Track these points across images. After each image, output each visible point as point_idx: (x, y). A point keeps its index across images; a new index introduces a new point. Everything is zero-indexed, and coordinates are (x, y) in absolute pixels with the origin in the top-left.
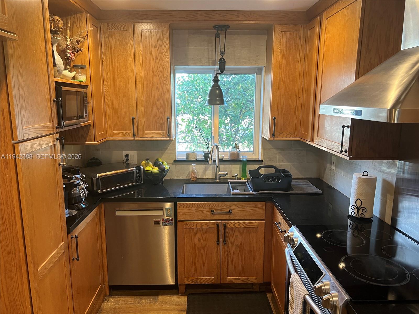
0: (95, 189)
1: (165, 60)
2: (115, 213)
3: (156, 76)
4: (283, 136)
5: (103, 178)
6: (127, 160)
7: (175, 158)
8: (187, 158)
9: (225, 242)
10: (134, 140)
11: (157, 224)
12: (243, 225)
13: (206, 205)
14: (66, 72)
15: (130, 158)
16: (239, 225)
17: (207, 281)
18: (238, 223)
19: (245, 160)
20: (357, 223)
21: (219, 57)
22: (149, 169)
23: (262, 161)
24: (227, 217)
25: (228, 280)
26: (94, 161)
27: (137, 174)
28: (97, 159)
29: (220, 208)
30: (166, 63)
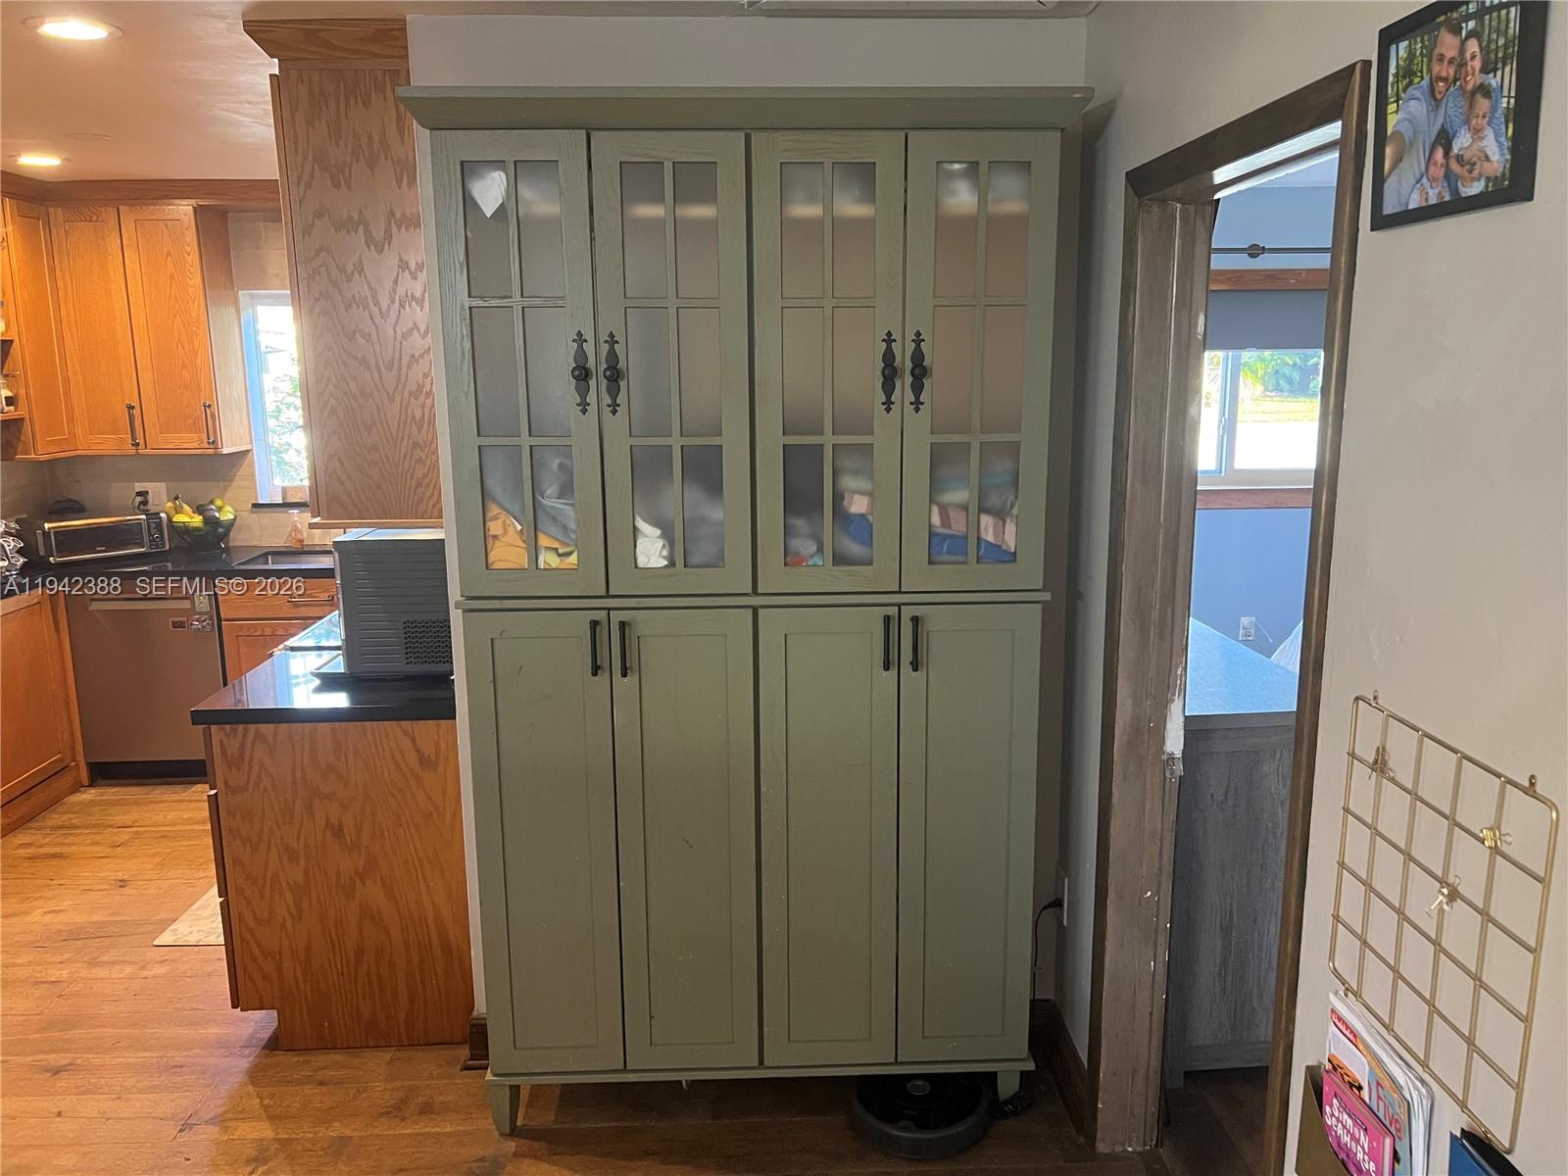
0: (42, 553)
1: (191, 283)
3: (175, 315)
7: (256, 499)
8: (283, 499)
11: (178, 627)
15: (150, 497)
26: (68, 505)
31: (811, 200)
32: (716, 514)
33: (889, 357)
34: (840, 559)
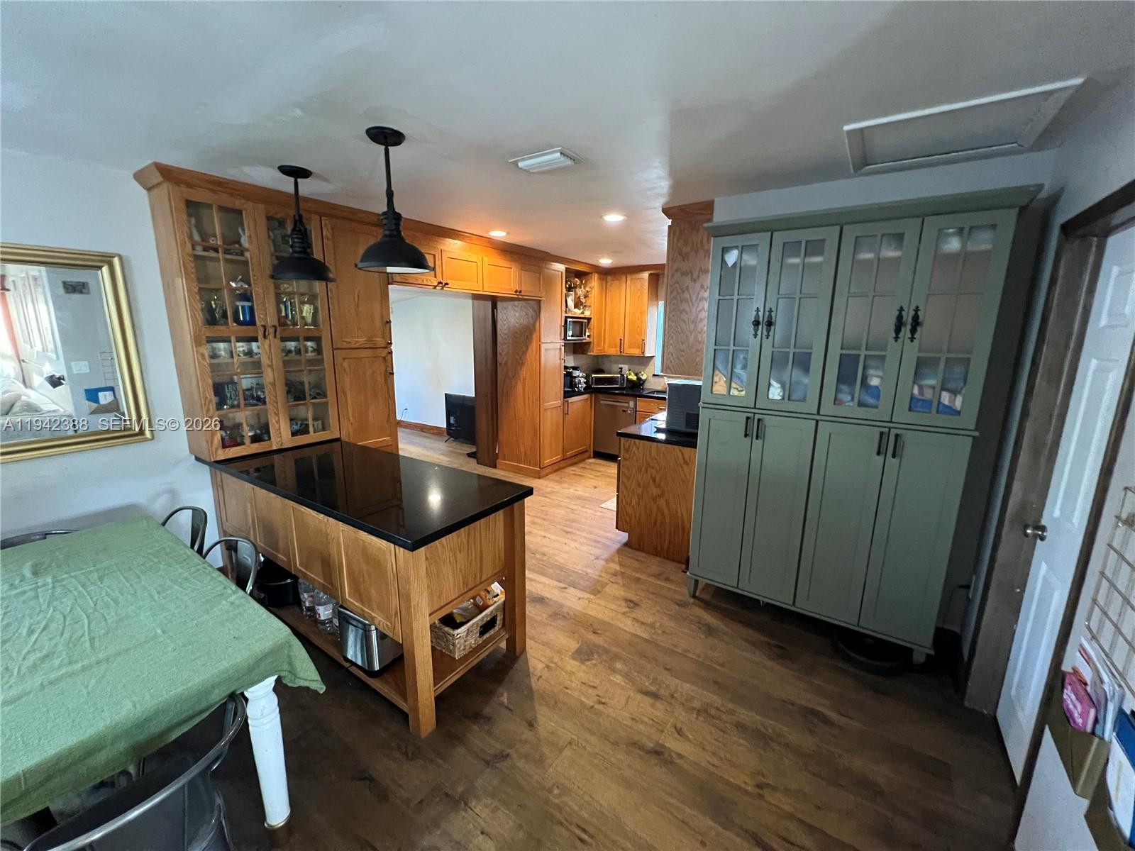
0: (590, 384)
1: (644, 299)
3: (638, 310)
5: (596, 378)
6: (621, 371)
7: (654, 373)
10: (621, 355)
11: (624, 412)
14: (576, 310)
15: (622, 368)
26: (601, 370)
27: (621, 380)
31: (870, 251)
32: (806, 381)
33: (900, 318)
34: (861, 404)
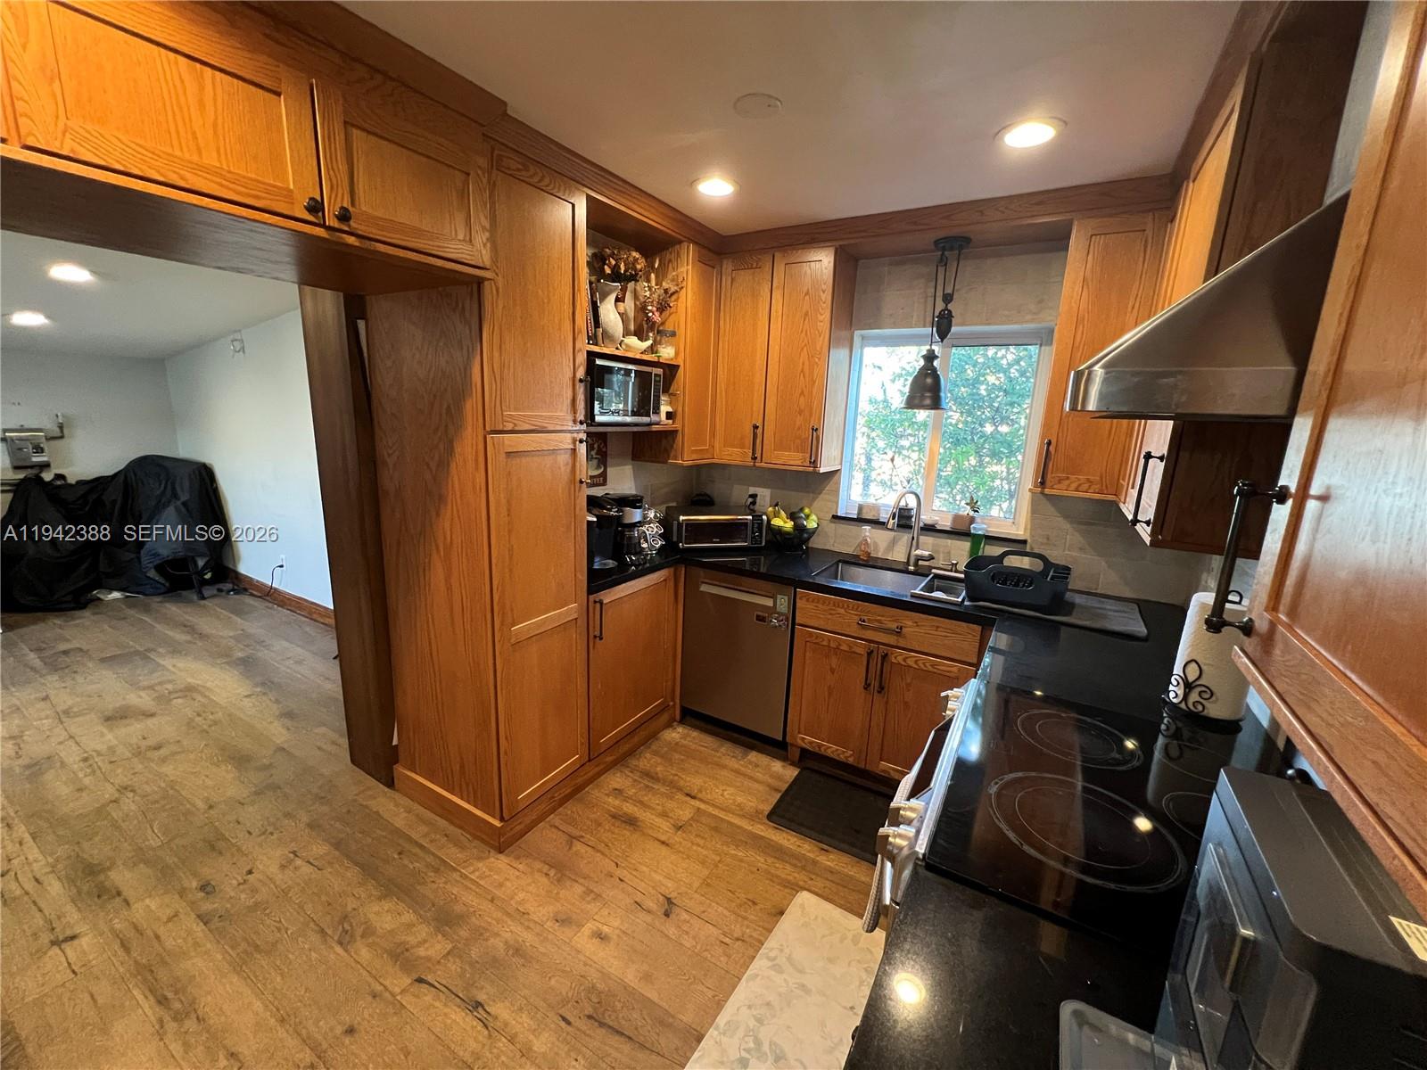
0: (675, 539)
1: (821, 318)
2: (699, 588)
3: (803, 349)
4: (1069, 486)
5: (691, 525)
6: (754, 503)
7: (837, 512)
8: (859, 514)
9: (881, 688)
10: (754, 466)
11: (760, 620)
12: (924, 664)
13: (851, 606)
15: (758, 499)
16: (916, 662)
17: (838, 755)
18: (914, 659)
19: (980, 533)
20: (1180, 725)
21: (940, 306)
22: (777, 522)
23: (1024, 542)
24: (891, 640)
25: (881, 767)
26: (704, 498)
27: (753, 528)
28: (709, 496)
29: (879, 618)
30: (822, 324)
